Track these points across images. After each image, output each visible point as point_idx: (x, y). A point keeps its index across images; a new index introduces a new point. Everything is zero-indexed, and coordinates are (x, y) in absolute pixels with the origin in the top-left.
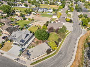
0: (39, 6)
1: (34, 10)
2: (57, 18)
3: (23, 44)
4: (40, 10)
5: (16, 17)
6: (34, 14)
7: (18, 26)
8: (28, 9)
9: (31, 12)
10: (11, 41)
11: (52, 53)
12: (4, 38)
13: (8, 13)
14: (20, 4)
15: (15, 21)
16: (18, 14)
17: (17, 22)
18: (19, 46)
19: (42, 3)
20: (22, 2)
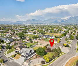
0: (44, 34)
1: (40, 37)
2: (57, 43)
3: (27, 56)
4: (44, 37)
5: (26, 41)
6: (39, 39)
7: (26, 46)
8: (35, 36)
9: (37, 38)
10: (20, 54)
11: (46, 64)
12: (16, 52)
13: (21, 38)
14: (31, 32)
15: (25, 43)
16: (28, 38)
17: (26, 44)
18: (25, 57)
19: (47, 32)
20: (32, 31)
